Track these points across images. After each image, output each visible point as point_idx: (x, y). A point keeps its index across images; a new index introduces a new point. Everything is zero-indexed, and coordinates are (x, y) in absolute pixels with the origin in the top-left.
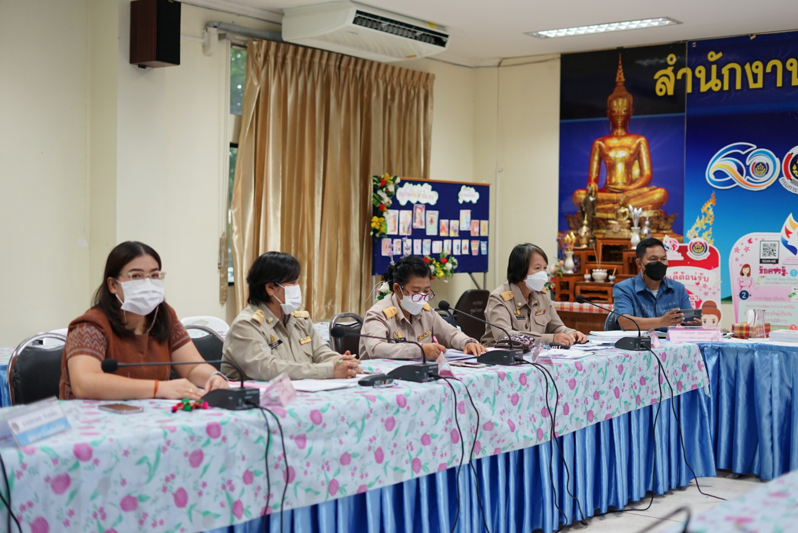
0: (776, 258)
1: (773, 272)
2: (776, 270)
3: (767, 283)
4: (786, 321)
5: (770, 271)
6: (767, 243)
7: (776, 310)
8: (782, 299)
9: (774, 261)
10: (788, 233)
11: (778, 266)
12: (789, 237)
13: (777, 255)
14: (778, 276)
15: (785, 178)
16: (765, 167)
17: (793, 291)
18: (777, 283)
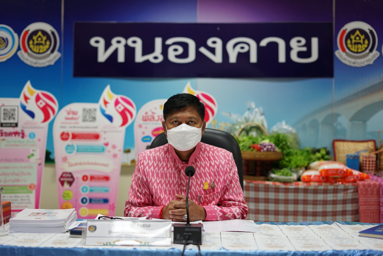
0: (16, 121)
1: (13, 135)
2: (16, 133)
3: (7, 145)
4: (25, 181)
5: (10, 134)
6: (7, 108)
7: (16, 171)
8: (22, 160)
9: (14, 125)
10: (26, 98)
11: (18, 129)
12: (27, 102)
13: (16, 118)
14: (18, 138)
15: (22, 51)
16: (5, 41)
17: (31, 152)
18: (17, 145)
